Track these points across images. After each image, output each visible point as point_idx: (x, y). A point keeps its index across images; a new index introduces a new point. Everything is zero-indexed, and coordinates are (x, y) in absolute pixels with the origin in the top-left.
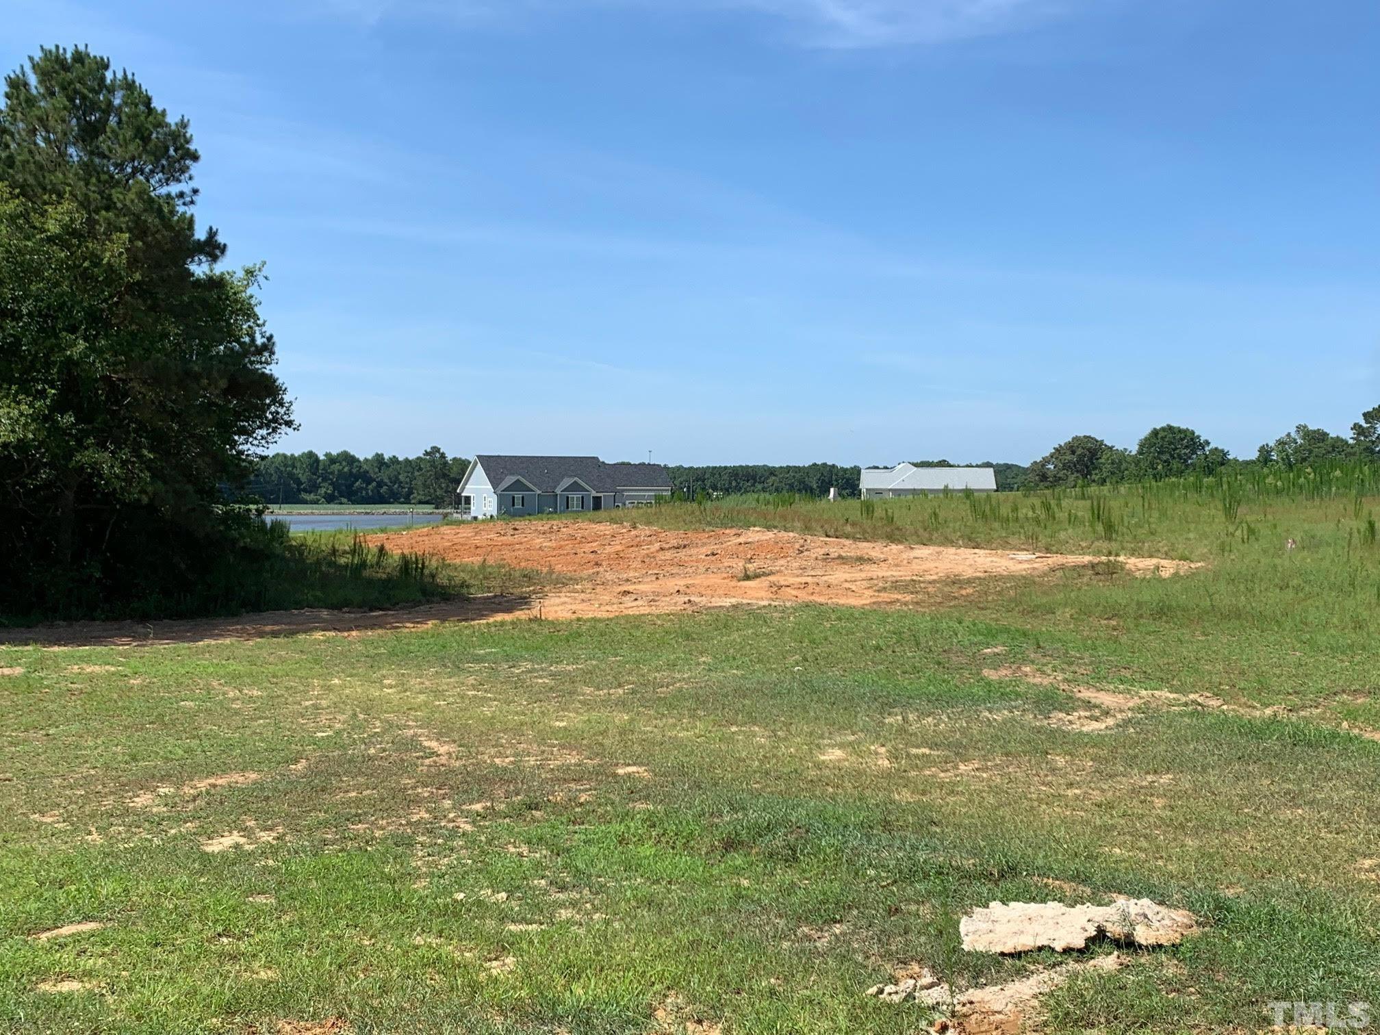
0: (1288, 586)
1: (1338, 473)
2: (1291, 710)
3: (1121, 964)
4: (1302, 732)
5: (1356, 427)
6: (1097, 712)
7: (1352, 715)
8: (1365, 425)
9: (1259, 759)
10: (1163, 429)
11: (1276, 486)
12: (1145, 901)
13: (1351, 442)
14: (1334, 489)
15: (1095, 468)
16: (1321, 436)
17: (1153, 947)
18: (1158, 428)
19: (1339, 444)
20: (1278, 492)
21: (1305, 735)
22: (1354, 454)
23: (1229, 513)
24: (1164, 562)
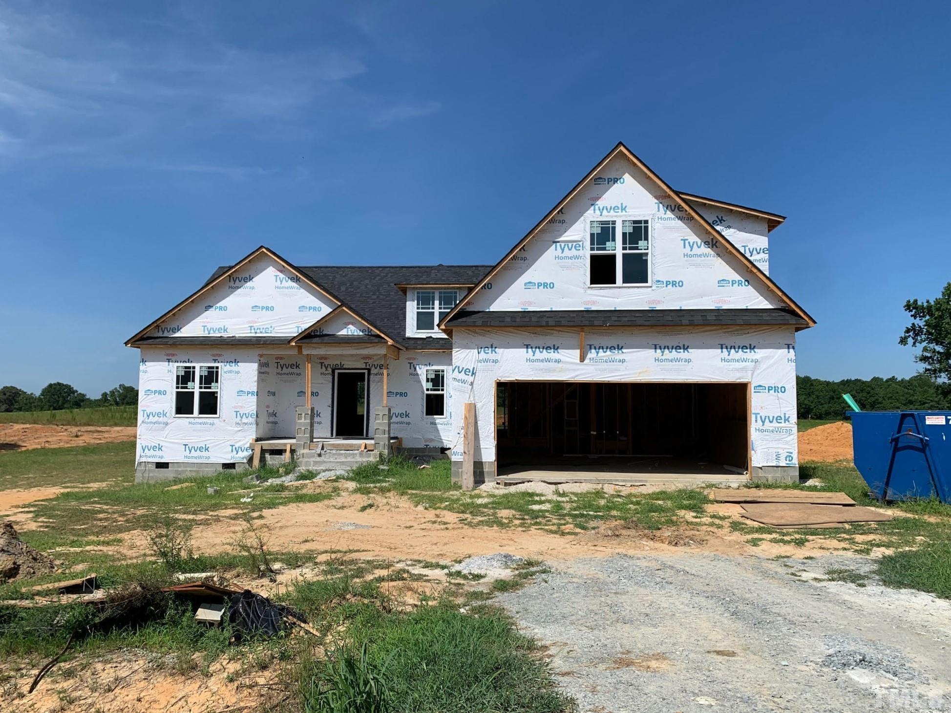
10: (55, 384)
15: (16, 402)
18: (52, 383)
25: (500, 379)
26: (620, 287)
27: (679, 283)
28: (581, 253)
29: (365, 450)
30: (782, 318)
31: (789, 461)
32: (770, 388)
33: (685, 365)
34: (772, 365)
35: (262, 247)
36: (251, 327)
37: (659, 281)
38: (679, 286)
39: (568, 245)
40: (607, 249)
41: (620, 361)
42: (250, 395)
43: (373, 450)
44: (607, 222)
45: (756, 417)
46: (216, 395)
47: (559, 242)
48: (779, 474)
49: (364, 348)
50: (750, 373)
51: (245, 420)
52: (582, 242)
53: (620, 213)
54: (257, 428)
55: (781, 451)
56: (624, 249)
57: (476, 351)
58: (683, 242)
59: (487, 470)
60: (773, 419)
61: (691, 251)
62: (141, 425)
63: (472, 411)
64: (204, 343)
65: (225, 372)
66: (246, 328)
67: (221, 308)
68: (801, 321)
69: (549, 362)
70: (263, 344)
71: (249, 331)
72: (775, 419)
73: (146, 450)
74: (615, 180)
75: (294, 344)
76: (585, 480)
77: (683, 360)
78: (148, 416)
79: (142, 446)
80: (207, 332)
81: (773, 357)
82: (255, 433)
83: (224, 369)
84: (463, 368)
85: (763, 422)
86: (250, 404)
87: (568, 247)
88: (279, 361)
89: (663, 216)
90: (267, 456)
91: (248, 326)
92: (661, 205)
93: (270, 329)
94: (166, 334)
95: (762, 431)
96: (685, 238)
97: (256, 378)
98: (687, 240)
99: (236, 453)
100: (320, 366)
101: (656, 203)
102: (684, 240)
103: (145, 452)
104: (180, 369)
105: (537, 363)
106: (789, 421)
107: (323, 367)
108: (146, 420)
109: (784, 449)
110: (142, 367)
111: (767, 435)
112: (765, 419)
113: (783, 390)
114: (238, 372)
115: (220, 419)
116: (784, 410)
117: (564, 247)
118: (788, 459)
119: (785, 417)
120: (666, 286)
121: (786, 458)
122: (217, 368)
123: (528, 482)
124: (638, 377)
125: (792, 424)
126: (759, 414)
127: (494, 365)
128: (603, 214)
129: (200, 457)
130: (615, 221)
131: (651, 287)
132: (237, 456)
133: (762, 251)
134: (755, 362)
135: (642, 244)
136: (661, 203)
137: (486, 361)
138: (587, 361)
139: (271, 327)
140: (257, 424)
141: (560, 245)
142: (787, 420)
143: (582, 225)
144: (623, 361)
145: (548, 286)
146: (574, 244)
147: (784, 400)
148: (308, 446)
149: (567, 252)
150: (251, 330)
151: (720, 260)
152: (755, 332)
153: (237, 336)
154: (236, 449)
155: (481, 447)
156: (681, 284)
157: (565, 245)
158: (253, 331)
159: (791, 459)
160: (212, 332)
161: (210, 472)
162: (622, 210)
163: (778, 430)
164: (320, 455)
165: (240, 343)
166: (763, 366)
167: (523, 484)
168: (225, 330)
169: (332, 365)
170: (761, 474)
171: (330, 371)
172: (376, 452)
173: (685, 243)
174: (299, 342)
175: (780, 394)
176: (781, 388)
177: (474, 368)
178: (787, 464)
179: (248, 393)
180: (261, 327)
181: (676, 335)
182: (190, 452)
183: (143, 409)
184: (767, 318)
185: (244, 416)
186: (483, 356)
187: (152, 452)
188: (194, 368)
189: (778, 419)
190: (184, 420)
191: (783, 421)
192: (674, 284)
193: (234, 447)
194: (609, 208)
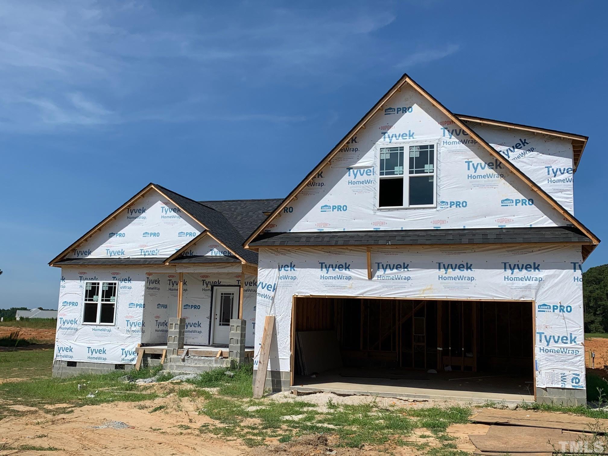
25: (297, 294)
26: (406, 209)
27: (463, 204)
28: (371, 178)
29: (220, 357)
30: (564, 236)
31: (576, 383)
32: (555, 307)
33: (467, 283)
34: (556, 284)
35: (151, 184)
36: (142, 250)
37: (444, 202)
38: (463, 206)
39: (360, 171)
40: (395, 173)
41: (405, 279)
42: (139, 307)
43: (227, 358)
44: (396, 149)
45: (541, 337)
46: (113, 307)
47: (352, 168)
48: (565, 396)
49: (224, 267)
50: (534, 292)
51: (133, 328)
52: (373, 168)
53: (408, 140)
54: (142, 335)
55: (567, 373)
56: (411, 172)
57: (277, 270)
58: (467, 164)
59: (283, 380)
60: (558, 339)
61: (475, 172)
62: (58, 330)
63: (273, 324)
64: (105, 263)
65: (121, 288)
66: (138, 251)
67: (120, 235)
68: (585, 239)
69: (341, 279)
70: (148, 264)
71: (140, 254)
72: (560, 339)
73: (61, 350)
74: (405, 110)
75: (168, 264)
76: (371, 393)
77: (466, 278)
78: (64, 323)
79: (59, 347)
80: (109, 254)
81: (559, 276)
82: (140, 339)
83: (120, 285)
84: (266, 284)
85: (548, 342)
86: (138, 315)
87: (360, 172)
88: (171, 279)
89: (448, 140)
90: (149, 359)
91: (139, 249)
92: (446, 131)
93: (156, 252)
94: (80, 257)
95: (547, 351)
96: (470, 160)
97: (143, 293)
98: (471, 162)
99: (125, 355)
100: (202, 283)
101: (441, 129)
102: (469, 163)
103: (60, 353)
104: (88, 285)
105: (330, 280)
106: (575, 342)
107: (205, 284)
108: (63, 326)
109: (570, 370)
110: (62, 283)
111: (552, 356)
112: (550, 339)
113: (569, 309)
114: (130, 288)
115: (116, 327)
116: (570, 330)
117: (357, 173)
118: (574, 381)
119: (571, 337)
120: (451, 207)
121: (572, 380)
122: (115, 284)
123: (320, 392)
124: (423, 293)
125: (579, 344)
126: (543, 333)
127: (293, 282)
128: (392, 142)
129: (99, 358)
130: (403, 147)
131: (436, 208)
132: (126, 358)
133: (566, 171)
134: (539, 281)
135: (427, 167)
136: (446, 128)
137: (286, 278)
138: (375, 278)
139: (157, 250)
140: (143, 332)
141: (353, 171)
142: (573, 340)
143: (373, 152)
144: (408, 279)
145: (342, 209)
146: (366, 170)
147: (570, 320)
148: (176, 352)
149: (359, 178)
150: (141, 252)
151: (503, 181)
152: (539, 250)
153: (131, 257)
154: (125, 352)
155: (279, 358)
156: (464, 204)
157: (357, 171)
158: (143, 253)
159: (577, 381)
160: (113, 254)
161: (106, 371)
162: (410, 136)
163: (564, 351)
164: (183, 360)
165: (131, 263)
166: (547, 286)
167: (315, 395)
168: (123, 253)
169: (211, 282)
170: (546, 395)
171: (210, 287)
172: (229, 359)
173: (469, 165)
174: (171, 262)
175: (566, 314)
176: (567, 307)
177: (275, 284)
178: (574, 386)
179: (137, 305)
180: (149, 250)
181: (459, 253)
182: (92, 353)
183: (61, 317)
184: (549, 237)
185: (133, 325)
186: (283, 272)
187: (65, 353)
188: (98, 284)
189: (564, 339)
190: (89, 327)
191: (569, 341)
192: (458, 204)
193: (124, 351)
194: (397, 135)
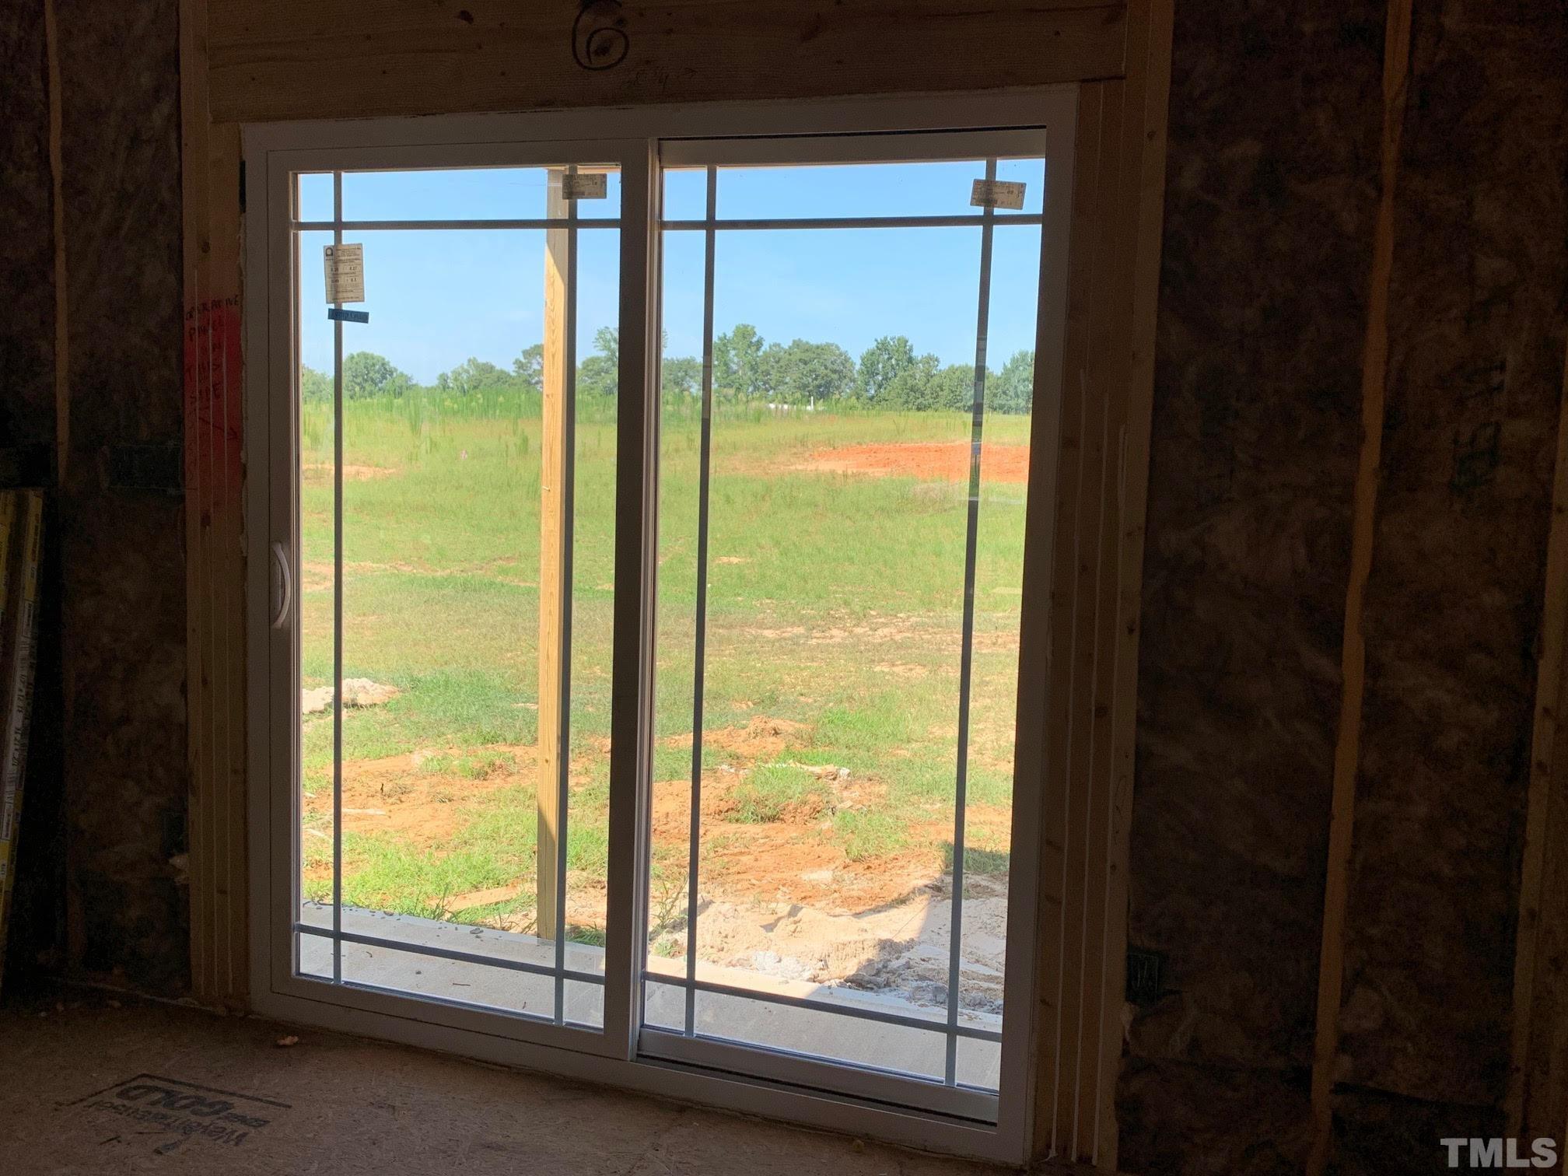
0: (462, 486)
1: (501, 399)
2: (462, 571)
3: (349, 716)
4: (469, 582)
5: (517, 362)
6: (317, 579)
7: (504, 571)
8: (523, 360)
9: (439, 602)
11: (453, 408)
12: (364, 680)
13: (513, 374)
14: (498, 412)
16: (488, 369)
17: (371, 706)
19: (502, 378)
20: (455, 413)
21: (472, 584)
22: (515, 385)
23: (415, 428)
24: (364, 469)
